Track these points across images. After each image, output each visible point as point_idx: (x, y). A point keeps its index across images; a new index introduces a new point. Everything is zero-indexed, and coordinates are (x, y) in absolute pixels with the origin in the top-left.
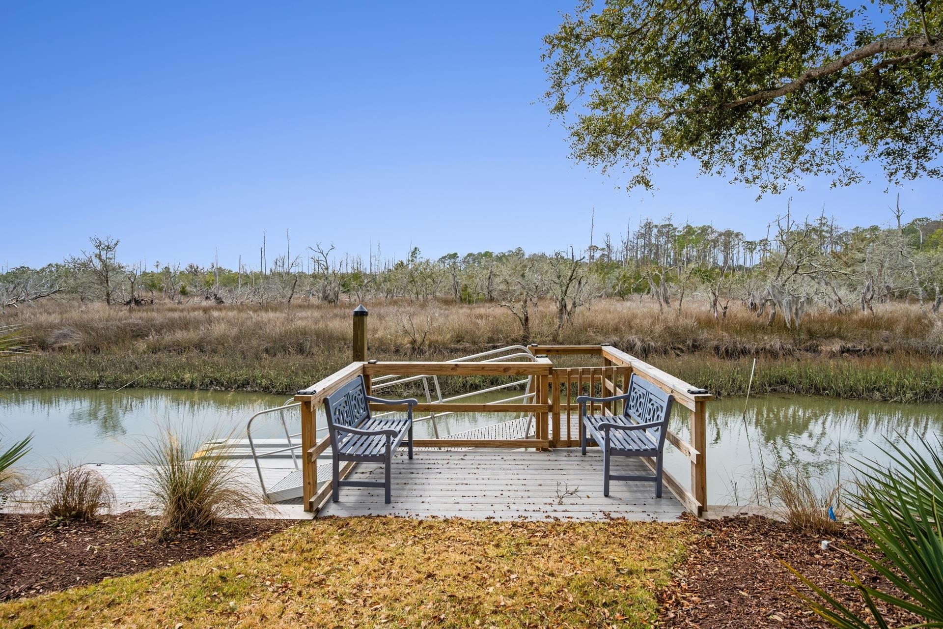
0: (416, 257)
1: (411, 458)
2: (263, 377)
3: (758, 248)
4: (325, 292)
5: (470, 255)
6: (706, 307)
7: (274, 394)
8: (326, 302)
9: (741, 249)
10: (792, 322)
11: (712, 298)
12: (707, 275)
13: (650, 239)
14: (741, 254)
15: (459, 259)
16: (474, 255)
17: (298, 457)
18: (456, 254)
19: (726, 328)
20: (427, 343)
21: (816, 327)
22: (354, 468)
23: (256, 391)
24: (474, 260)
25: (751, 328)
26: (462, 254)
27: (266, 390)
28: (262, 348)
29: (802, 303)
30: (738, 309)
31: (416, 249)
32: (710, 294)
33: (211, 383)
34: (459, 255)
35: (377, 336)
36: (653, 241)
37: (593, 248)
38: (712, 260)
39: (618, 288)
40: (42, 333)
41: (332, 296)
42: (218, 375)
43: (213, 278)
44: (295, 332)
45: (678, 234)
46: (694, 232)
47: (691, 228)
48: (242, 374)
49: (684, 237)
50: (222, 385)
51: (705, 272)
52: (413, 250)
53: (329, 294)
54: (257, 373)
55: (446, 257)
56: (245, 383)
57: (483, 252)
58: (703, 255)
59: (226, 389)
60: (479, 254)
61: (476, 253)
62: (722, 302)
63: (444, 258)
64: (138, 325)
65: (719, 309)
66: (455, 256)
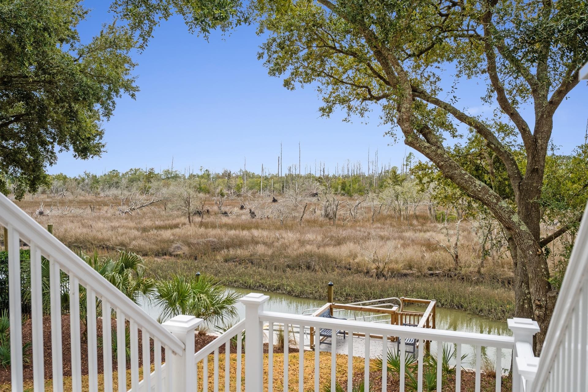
0: (410, 162)
1: (344, 338)
2: (288, 285)
4: (326, 211)
7: (294, 296)
8: (327, 219)
17: (308, 334)
20: (386, 269)
22: (326, 339)
23: (284, 294)
27: (289, 294)
28: (286, 264)
31: (410, 154)
33: (260, 286)
35: (356, 261)
40: (166, 245)
41: (331, 214)
42: (263, 281)
43: (242, 181)
44: (305, 254)
48: (276, 282)
50: (266, 288)
53: (329, 213)
54: (284, 281)
56: (278, 288)
59: (268, 290)
64: (214, 242)
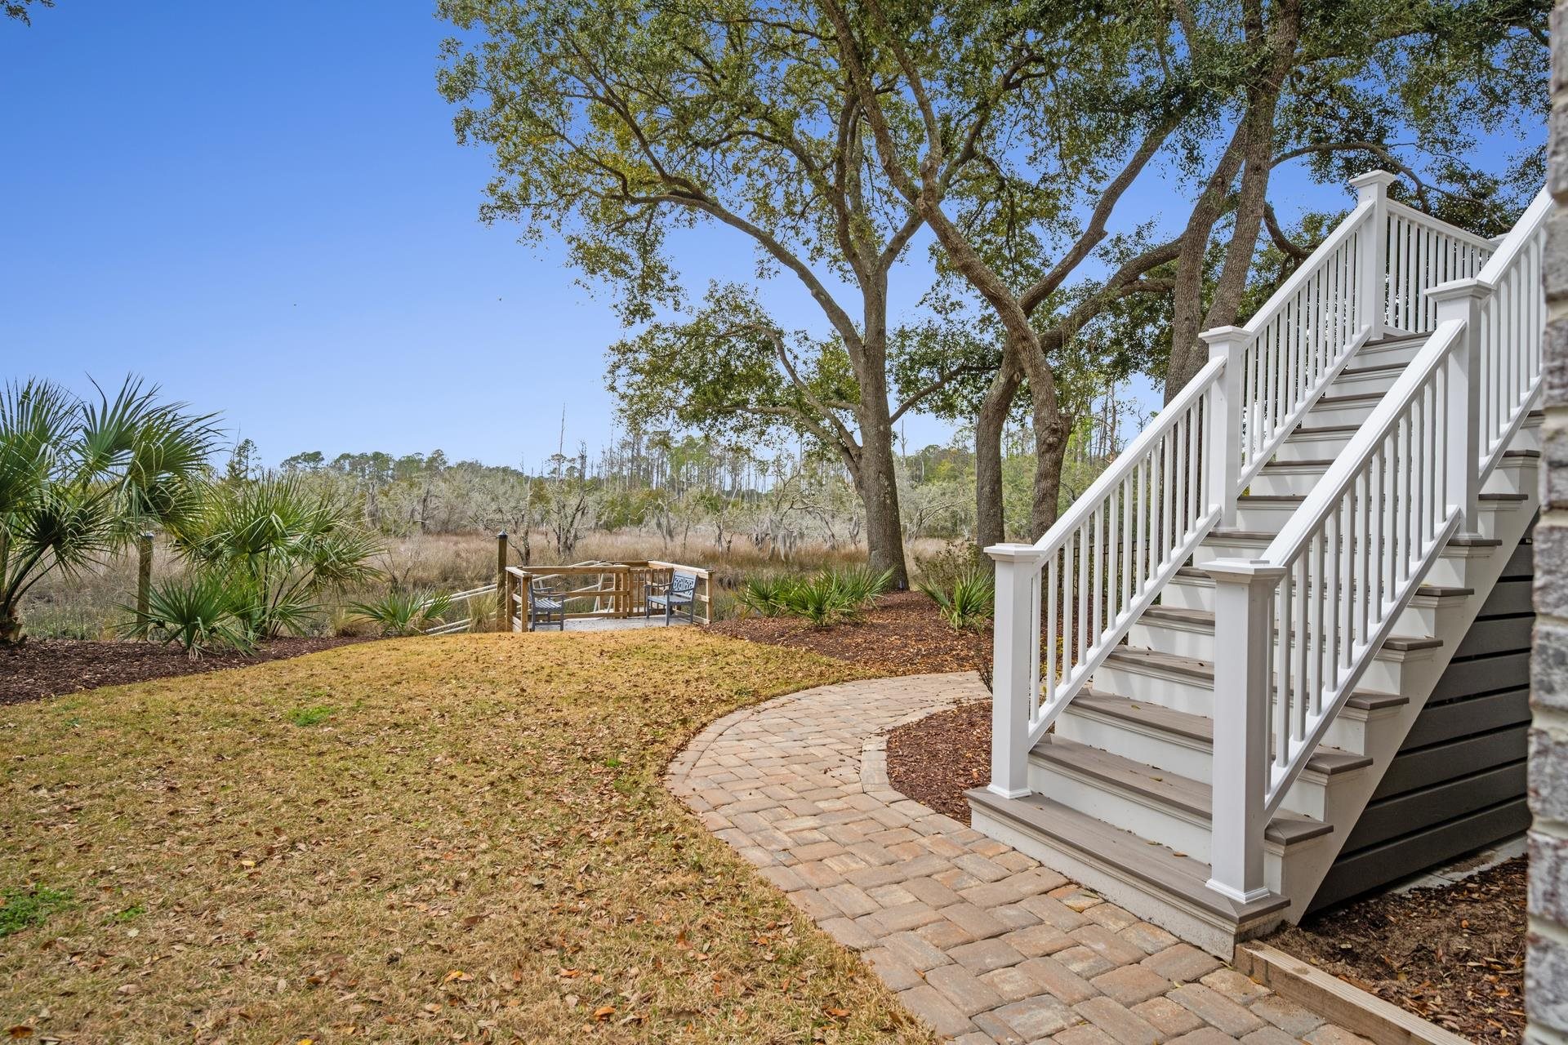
3: (771, 469)
5: (345, 457)
6: (710, 543)
9: (752, 471)
10: (786, 556)
11: (718, 532)
12: (714, 504)
13: (638, 450)
14: (753, 478)
15: (325, 463)
16: (353, 457)
18: (319, 453)
19: (729, 562)
21: (807, 560)
24: (354, 466)
25: (752, 562)
26: (330, 456)
29: (795, 538)
30: (742, 544)
31: (247, 442)
32: (715, 527)
34: (323, 455)
36: (643, 453)
37: (560, 458)
38: (717, 483)
39: (604, 518)
45: (675, 445)
46: (696, 444)
47: (692, 440)
49: (683, 450)
51: (709, 500)
52: (241, 442)
55: (298, 457)
57: (370, 453)
58: (708, 475)
60: (362, 456)
61: (356, 453)
62: (726, 536)
63: (293, 459)
65: (725, 545)
66: (316, 457)
